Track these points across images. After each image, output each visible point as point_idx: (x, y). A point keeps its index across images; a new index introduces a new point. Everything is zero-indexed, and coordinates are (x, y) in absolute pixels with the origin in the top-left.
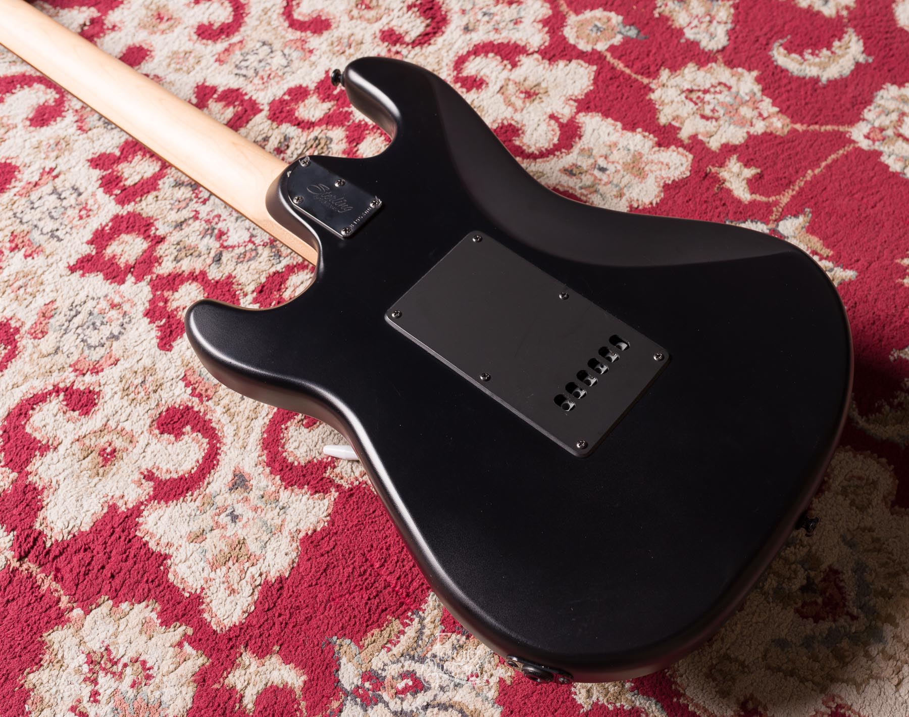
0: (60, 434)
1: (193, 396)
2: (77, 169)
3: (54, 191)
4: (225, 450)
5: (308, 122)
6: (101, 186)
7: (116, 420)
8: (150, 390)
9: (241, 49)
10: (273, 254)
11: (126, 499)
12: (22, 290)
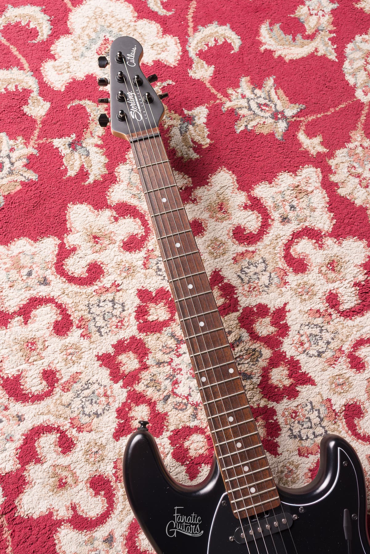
0: (48, 456)
1: (114, 475)
2: (130, 292)
3: (113, 301)
4: (112, 517)
5: (257, 335)
6: (135, 312)
7: (75, 466)
8: (97, 460)
9: (250, 258)
10: (193, 414)
11: (58, 512)
12: (70, 356)
